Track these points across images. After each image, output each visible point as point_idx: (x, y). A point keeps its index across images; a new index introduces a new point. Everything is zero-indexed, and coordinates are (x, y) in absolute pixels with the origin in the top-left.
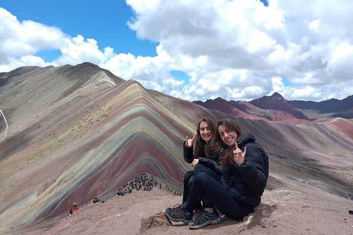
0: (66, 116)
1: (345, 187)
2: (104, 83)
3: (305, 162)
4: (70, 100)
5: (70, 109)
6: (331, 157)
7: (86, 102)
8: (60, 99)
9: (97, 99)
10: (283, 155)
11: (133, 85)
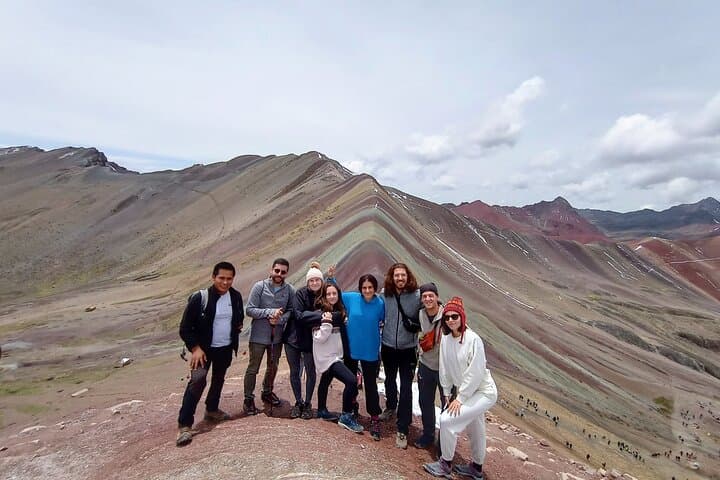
0: (286, 215)
1: (651, 336)
2: (330, 177)
3: (593, 296)
4: (291, 197)
5: (291, 208)
6: (637, 293)
7: (309, 200)
8: (280, 196)
9: (323, 197)
10: (562, 284)
11: (367, 180)
